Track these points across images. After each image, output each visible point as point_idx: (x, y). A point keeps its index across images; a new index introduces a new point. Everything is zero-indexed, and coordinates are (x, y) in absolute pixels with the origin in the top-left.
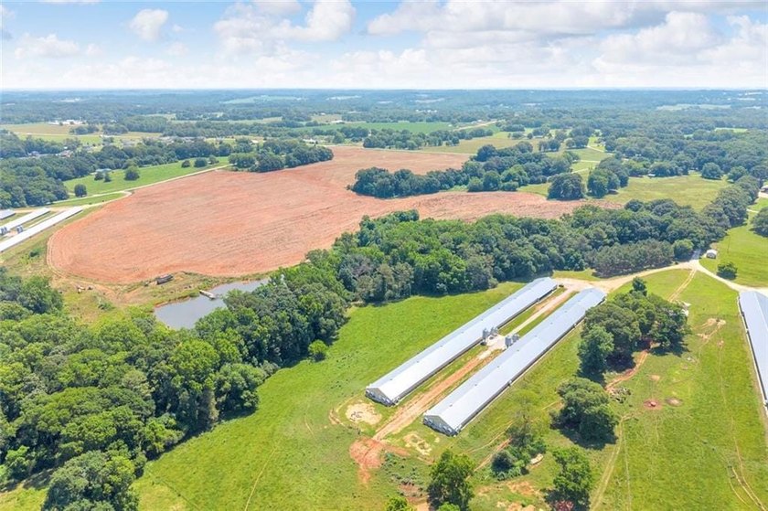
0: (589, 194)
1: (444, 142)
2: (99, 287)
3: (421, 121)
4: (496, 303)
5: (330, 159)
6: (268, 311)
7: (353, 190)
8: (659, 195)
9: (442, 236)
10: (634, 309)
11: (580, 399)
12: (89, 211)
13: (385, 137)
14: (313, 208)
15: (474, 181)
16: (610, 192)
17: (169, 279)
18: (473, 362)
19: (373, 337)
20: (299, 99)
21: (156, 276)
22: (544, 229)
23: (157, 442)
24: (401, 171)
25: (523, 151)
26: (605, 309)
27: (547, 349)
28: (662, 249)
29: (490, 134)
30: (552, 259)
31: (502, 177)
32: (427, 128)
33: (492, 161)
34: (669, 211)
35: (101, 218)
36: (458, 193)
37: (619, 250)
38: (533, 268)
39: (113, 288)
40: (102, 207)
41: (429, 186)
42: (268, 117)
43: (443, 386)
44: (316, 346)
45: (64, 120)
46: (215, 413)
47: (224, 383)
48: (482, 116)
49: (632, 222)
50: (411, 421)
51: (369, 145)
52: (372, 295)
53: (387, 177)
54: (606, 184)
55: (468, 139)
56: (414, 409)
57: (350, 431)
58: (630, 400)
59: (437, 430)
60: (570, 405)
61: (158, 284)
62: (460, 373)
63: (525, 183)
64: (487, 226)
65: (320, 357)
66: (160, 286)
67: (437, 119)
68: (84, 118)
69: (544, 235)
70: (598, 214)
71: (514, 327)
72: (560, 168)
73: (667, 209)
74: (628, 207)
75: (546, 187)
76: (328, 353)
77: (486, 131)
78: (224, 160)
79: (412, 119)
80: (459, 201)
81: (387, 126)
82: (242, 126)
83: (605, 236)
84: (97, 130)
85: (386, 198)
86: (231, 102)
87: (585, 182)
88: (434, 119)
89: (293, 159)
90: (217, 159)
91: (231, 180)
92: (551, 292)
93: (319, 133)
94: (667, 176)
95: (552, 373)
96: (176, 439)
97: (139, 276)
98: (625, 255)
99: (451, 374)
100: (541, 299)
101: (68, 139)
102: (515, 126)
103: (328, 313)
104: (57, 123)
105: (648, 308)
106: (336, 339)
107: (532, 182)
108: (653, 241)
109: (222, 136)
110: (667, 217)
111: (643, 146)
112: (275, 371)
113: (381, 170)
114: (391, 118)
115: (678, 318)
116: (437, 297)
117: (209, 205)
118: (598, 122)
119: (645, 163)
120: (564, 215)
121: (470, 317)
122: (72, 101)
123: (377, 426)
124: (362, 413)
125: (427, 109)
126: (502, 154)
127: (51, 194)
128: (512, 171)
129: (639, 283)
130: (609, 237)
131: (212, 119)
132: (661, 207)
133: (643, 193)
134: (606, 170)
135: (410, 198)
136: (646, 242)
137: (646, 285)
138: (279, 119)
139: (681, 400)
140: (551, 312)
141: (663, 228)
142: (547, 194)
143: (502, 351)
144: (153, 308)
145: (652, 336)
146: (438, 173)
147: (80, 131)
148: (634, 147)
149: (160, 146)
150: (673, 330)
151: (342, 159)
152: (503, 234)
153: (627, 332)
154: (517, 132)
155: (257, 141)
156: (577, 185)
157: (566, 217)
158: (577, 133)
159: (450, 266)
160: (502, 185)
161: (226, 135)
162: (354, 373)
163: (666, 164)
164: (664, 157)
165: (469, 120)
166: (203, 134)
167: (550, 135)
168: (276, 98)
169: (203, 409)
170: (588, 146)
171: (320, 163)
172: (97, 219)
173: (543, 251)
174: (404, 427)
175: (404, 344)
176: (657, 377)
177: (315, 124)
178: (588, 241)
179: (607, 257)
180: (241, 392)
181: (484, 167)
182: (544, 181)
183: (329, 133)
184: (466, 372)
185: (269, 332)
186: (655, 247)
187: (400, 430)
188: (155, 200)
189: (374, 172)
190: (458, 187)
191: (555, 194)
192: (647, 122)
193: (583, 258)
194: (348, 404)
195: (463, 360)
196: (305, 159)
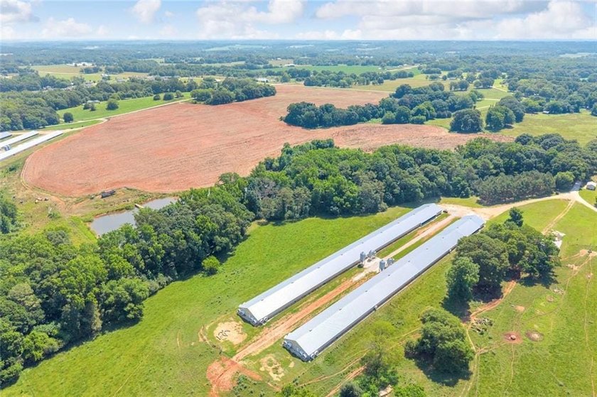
0: (487, 128)
1: (371, 82)
2: (54, 198)
3: (357, 64)
4: (382, 226)
5: (274, 95)
6: (167, 228)
7: (285, 121)
8: (550, 130)
9: (341, 163)
10: (506, 240)
11: (436, 333)
12: (68, 134)
13: (322, 77)
14: (248, 136)
15: (389, 115)
16: (506, 127)
17: (112, 193)
18: (347, 284)
19: (265, 255)
20: (264, 48)
21: (103, 190)
22: (435, 159)
23: (36, 350)
24: (326, 106)
25: (435, 90)
26: (476, 239)
27: (419, 274)
28: (544, 180)
29: (411, 76)
30: (440, 187)
31: (413, 112)
32: (358, 70)
33: (406, 98)
34: (555, 145)
35: (74, 140)
36: (373, 125)
37: (504, 180)
38: (422, 194)
39: (65, 200)
40: (79, 131)
41: (349, 119)
42: (235, 61)
43: (312, 307)
44: (210, 262)
45: (80, 62)
46: (98, 324)
47: (109, 296)
48: (408, 62)
49: (519, 154)
50: (273, 343)
51: (309, 83)
52: (273, 215)
53: (313, 110)
54: (502, 119)
55: (392, 79)
56: (279, 331)
57: (213, 349)
58: (490, 332)
59: (294, 355)
60: (426, 337)
61: (103, 197)
62: (332, 294)
63: (432, 118)
64: (382, 155)
65: (212, 272)
66: (102, 200)
67: (370, 64)
68: (95, 61)
69: (435, 165)
70: (488, 147)
71: (393, 250)
72: (464, 105)
73: (554, 143)
74: (518, 140)
75: (448, 122)
76: (220, 268)
77: (408, 73)
78: (187, 95)
79: (350, 63)
80: (372, 132)
81: (326, 68)
82: (211, 68)
83: (492, 167)
84: (101, 70)
85: (311, 128)
86: (212, 49)
87: (483, 118)
88: (368, 63)
89: (241, 94)
90: (183, 94)
91: (187, 111)
92: (434, 217)
93: (271, 74)
94: (560, 113)
95: (419, 298)
96: (57, 347)
97: (89, 190)
98: (508, 185)
99: (323, 294)
100: (423, 224)
101: (74, 77)
102: (433, 69)
103: (223, 231)
104: (74, 64)
105: (520, 239)
106: (232, 255)
107: (439, 117)
108: (536, 172)
109: (194, 75)
110: (552, 150)
111: (541, 87)
112: (168, 283)
113: (308, 105)
114: (333, 62)
115: (549, 249)
116: (331, 218)
117: (162, 132)
118: (506, 66)
119: (541, 101)
120: (459, 146)
121: (354, 239)
122: (92, 48)
123: (239, 346)
124: (229, 331)
125: (365, 55)
126: (416, 92)
127: (43, 120)
128: (421, 106)
129: (516, 213)
130: (495, 168)
131: (191, 63)
132: (548, 141)
133: (535, 127)
134: (503, 107)
135: (332, 129)
136: (529, 173)
137: (523, 215)
138: (243, 63)
139: (542, 335)
140: (430, 237)
141: (547, 160)
142: (450, 127)
143: (375, 273)
144: (93, 218)
145: (521, 266)
146: (358, 107)
147: (87, 71)
148: (532, 88)
149: (142, 82)
150: (543, 262)
151: (283, 95)
152: (396, 163)
153: (495, 263)
154: (434, 75)
155: (219, 79)
156: (476, 119)
157: (460, 148)
158: (486, 75)
159: (344, 191)
160: (412, 118)
161: (197, 75)
162: (236, 289)
163: (561, 103)
164: (559, 96)
165: (396, 64)
166: (180, 74)
167: (462, 77)
168: (246, 47)
169: (84, 320)
170: (494, 87)
171: (264, 98)
172: (71, 141)
173: (431, 179)
174: (264, 348)
175: (290, 262)
176: (521, 308)
177: (271, 67)
178: (475, 171)
179: (491, 186)
180: (126, 305)
181: (399, 103)
182: (449, 116)
183: (279, 74)
184: (338, 294)
185: (164, 248)
186: (537, 178)
187: (260, 351)
188: (122, 126)
189: (302, 106)
190: (374, 120)
191: (456, 128)
192: (549, 67)
193: (469, 186)
194: (219, 322)
195: (338, 281)
196: (251, 95)
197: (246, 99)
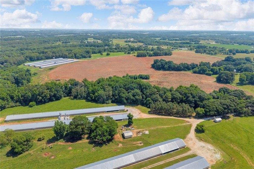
7: (152, 66)
15: (195, 69)
33: (216, 62)
38: (125, 101)
51: (197, 52)
53: (161, 63)
61: (56, 81)
76: (35, 106)
92: (117, 111)
100: (107, 112)
112: (19, 106)
139: (55, 158)
160: (206, 72)
176: (70, 148)
197: (154, 56)
